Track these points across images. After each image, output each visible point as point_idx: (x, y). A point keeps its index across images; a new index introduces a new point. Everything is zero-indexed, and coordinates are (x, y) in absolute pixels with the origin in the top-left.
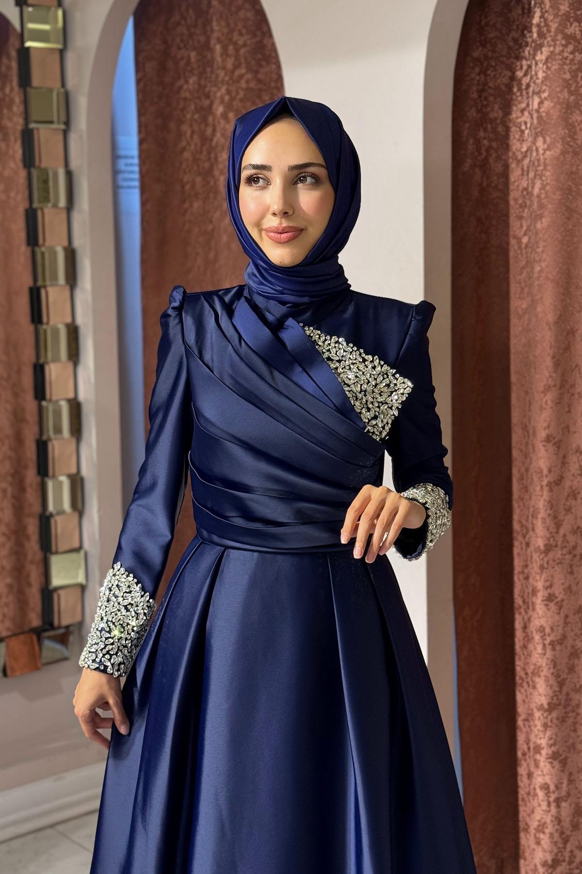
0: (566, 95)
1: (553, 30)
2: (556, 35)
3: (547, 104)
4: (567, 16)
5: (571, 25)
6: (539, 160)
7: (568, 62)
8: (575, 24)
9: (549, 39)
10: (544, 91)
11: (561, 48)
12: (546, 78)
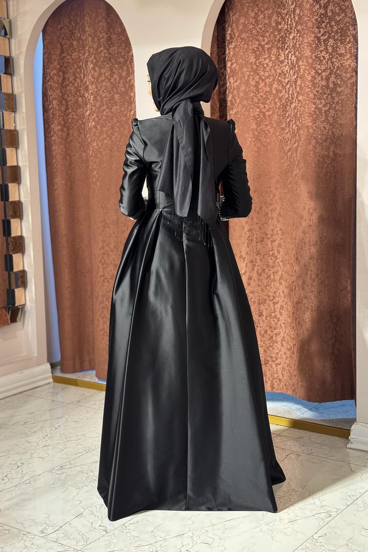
0: (241, 61)
1: (237, 36)
2: (238, 38)
3: (234, 65)
4: (242, 30)
5: (243, 34)
6: (231, 87)
7: (242, 48)
8: (245, 34)
9: (235, 39)
10: (233, 60)
11: (239, 43)
12: (234, 54)
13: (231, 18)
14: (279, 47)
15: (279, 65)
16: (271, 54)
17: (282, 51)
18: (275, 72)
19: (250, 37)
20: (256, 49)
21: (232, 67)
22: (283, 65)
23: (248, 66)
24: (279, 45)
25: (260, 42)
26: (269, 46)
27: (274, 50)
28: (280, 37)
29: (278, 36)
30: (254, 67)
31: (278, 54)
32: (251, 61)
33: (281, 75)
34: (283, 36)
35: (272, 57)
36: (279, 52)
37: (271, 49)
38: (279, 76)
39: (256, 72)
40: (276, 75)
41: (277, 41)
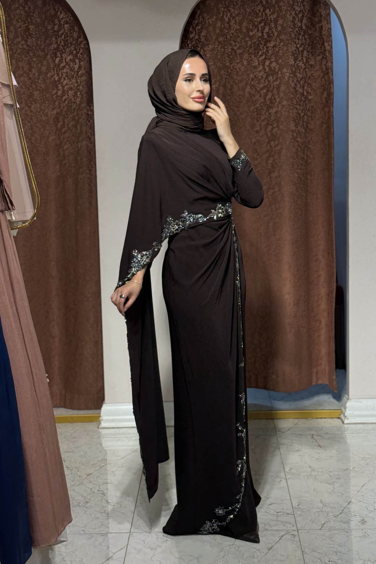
14: (252, 52)
15: (251, 70)
16: (243, 59)
17: (255, 57)
18: (248, 76)
22: (256, 71)
24: (250, 51)
26: (241, 51)
27: (246, 56)
28: (252, 43)
29: (249, 42)
31: (250, 59)
33: (254, 79)
34: (255, 43)
35: (244, 61)
36: (251, 57)
37: (243, 54)
38: (252, 81)
40: (249, 79)
41: (249, 47)
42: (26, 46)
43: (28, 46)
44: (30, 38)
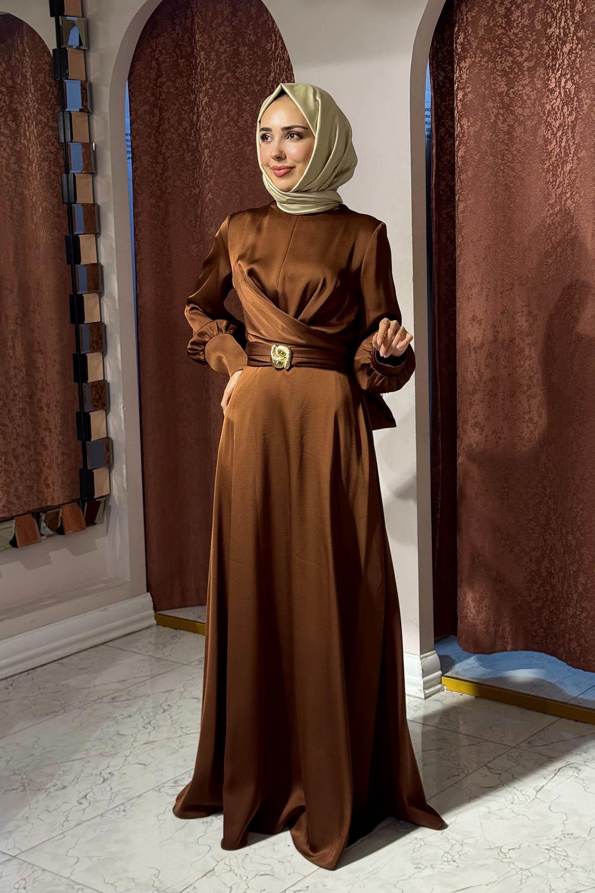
0: (483, 89)
1: (474, 47)
2: (476, 50)
3: (470, 96)
4: (483, 37)
5: (486, 45)
6: (464, 132)
7: (484, 68)
8: (489, 43)
10: (468, 88)
11: (479, 59)
12: (470, 78)
13: (465, 17)
14: (549, 65)
15: (548, 97)
16: (535, 77)
17: (553, 73)
18: (541, 108)
19: (499, 49)
20: (509, 69)
21: (465, 100)
23: (496, 98)
24: (547, 63)
25: (515, 58)
26: (532, 64)
27: (541, 71)
28: (550, 49)
29: (546, 47)
30: (506, 100)
31: (546, 77)
32: (500, 90)
33: (551, 114)
34: (553, 47)
35: (537, 82)
36: (548, 74)
37: (535, 69)
38: (548, 116)
39: (507, 108)
40: (543, 113)
41: (545, 55)
42: (234, 79)
43: (237, 79)
44: (240, 65)
